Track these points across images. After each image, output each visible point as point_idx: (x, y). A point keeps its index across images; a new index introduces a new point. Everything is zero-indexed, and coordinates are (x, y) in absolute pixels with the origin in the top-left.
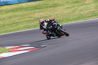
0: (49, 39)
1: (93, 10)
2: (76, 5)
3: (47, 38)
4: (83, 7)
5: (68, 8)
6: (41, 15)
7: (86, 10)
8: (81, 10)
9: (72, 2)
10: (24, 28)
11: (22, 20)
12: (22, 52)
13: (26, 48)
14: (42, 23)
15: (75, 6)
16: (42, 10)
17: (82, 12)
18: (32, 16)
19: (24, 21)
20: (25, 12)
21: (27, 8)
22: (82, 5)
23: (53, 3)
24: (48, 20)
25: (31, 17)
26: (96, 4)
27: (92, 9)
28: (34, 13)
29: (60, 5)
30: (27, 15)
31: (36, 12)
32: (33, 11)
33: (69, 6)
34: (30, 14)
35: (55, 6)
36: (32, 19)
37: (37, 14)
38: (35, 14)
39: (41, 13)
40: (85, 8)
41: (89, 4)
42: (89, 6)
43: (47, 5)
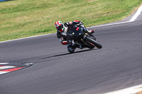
1: (99, 12)
4: (85, 8)
5: (64, 9)
6: (25, 20)
7: (90, 12)
8: (83, 13)
9: (69, 1)
14: (60, 28)
15: (73, 7)
16: (25, 12)
17: (84, 15)
18: (12, 21)
20: (2, 16)
21: (4, 10)
22: (85, 5)
23: (42, 3)
24: (71, 22)
25: (10, 23)
26: (105, 4)
27: (98, 10)
28: (15, 17)
29: (52, 5)
30: (4, 19)
31: (18, 16)
32: (13, 14)
33: (65, 7)
34: (9, 18)
35: (45, 6)
36: (12, 26)
37: (19, 18)
38: (17, 19)
39: (25, 17)
40: (88, 10)
41: (94, 3)
42: (94, 6)
43: (33, 4)
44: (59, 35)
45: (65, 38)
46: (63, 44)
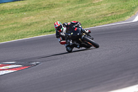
0: (70, 52)
1: (104, 12)
2: (80, 5)
3: (67, 50)
4: (90, 8)
5: (69, 9)
6: (32, 20)
7: (95, 12)
8: (88, 13)
9: (75, 2)
10: (7, 38)
11: (5, 27)
12: (4, 72)
13: (10, 67)
14: (59, 28)
15: (79, 7)
16: (32, 13)
17: (89, 16)
18: (19, 21)
19: (8, 29)
20: (9, 16)
21: (11, 10)
22: (90, 5)
23: (48, 3)
24: (69, 23)
25: (17, 23)
26: (109, 4)
27: (103, 10)
28: (22, 17)
29: (58, 6)
30: (11, 19)
31: (25, 16)
32: (20, 14)
33: (70, 7)
34: (16, 18)
35: (51, 6)
36: (19, 26)
37: (26, 18)
38: (23, 19)
39: (32, 17)
40: (92, 10)
41: (99, 4)
42: (99, 7)
43: (40, 5)
44: (58, 35)
45: (63, 38)
46: (62, 43)
